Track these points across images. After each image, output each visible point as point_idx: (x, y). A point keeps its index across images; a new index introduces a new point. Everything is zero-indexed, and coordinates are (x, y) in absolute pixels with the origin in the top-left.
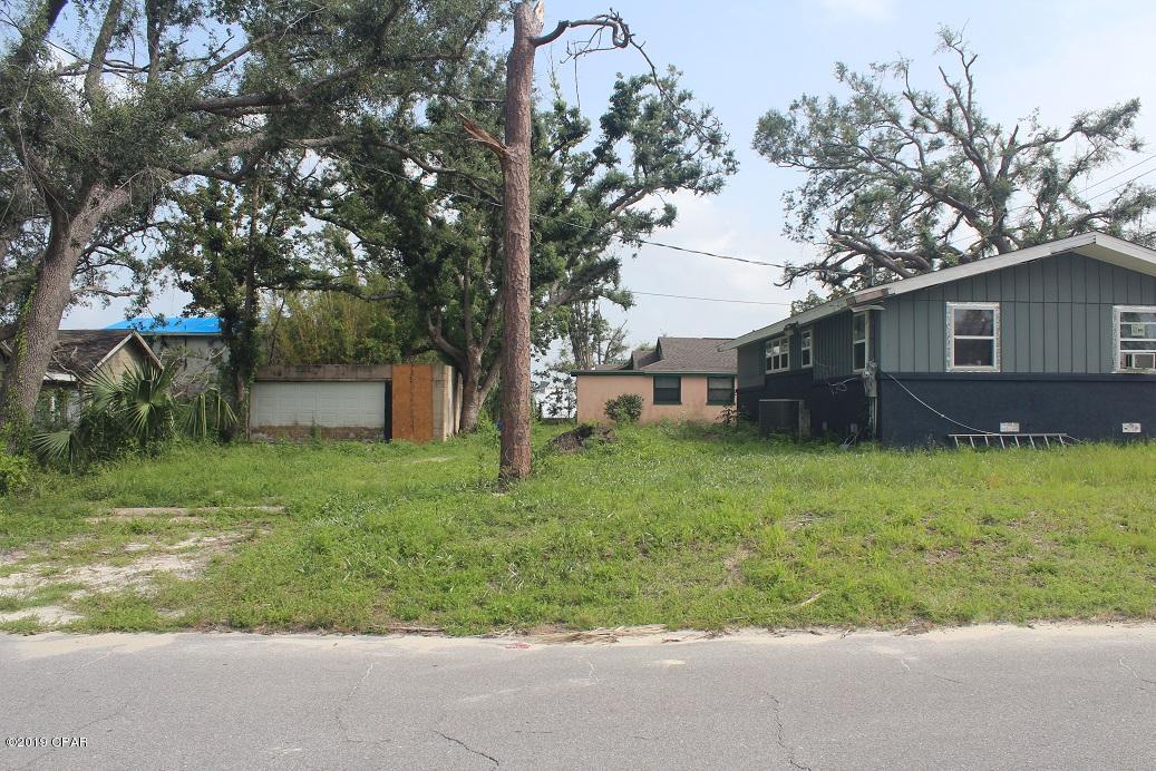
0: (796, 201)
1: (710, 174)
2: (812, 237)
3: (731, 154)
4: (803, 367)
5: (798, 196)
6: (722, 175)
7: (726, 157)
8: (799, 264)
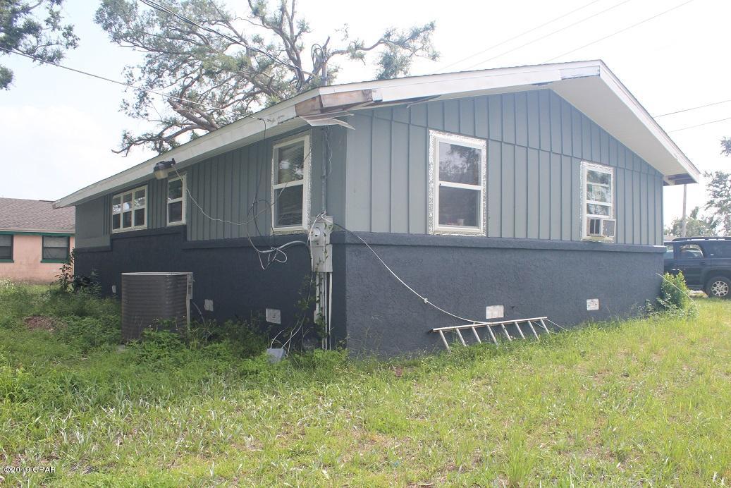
0: (136, 78)
1: (49, 44)
2: (147, 115)
3: (70, 28)
4: (169, 224)
5: (137, 73)
6: (62, 49)
7: (65, 31)
8: (135, 135)
